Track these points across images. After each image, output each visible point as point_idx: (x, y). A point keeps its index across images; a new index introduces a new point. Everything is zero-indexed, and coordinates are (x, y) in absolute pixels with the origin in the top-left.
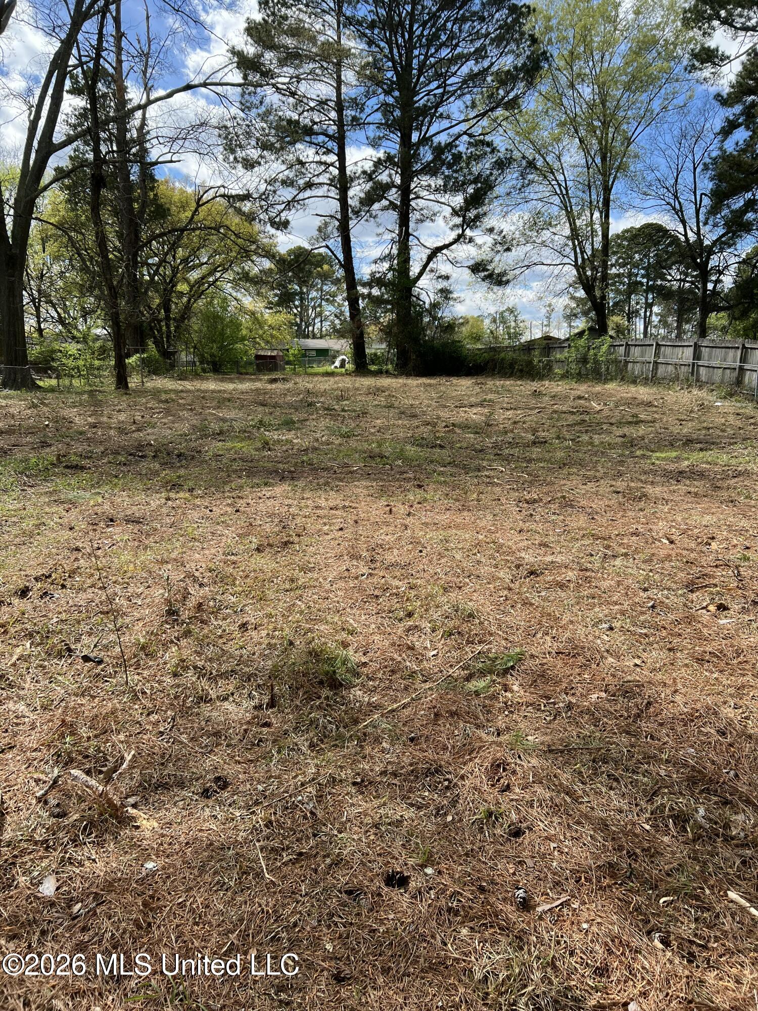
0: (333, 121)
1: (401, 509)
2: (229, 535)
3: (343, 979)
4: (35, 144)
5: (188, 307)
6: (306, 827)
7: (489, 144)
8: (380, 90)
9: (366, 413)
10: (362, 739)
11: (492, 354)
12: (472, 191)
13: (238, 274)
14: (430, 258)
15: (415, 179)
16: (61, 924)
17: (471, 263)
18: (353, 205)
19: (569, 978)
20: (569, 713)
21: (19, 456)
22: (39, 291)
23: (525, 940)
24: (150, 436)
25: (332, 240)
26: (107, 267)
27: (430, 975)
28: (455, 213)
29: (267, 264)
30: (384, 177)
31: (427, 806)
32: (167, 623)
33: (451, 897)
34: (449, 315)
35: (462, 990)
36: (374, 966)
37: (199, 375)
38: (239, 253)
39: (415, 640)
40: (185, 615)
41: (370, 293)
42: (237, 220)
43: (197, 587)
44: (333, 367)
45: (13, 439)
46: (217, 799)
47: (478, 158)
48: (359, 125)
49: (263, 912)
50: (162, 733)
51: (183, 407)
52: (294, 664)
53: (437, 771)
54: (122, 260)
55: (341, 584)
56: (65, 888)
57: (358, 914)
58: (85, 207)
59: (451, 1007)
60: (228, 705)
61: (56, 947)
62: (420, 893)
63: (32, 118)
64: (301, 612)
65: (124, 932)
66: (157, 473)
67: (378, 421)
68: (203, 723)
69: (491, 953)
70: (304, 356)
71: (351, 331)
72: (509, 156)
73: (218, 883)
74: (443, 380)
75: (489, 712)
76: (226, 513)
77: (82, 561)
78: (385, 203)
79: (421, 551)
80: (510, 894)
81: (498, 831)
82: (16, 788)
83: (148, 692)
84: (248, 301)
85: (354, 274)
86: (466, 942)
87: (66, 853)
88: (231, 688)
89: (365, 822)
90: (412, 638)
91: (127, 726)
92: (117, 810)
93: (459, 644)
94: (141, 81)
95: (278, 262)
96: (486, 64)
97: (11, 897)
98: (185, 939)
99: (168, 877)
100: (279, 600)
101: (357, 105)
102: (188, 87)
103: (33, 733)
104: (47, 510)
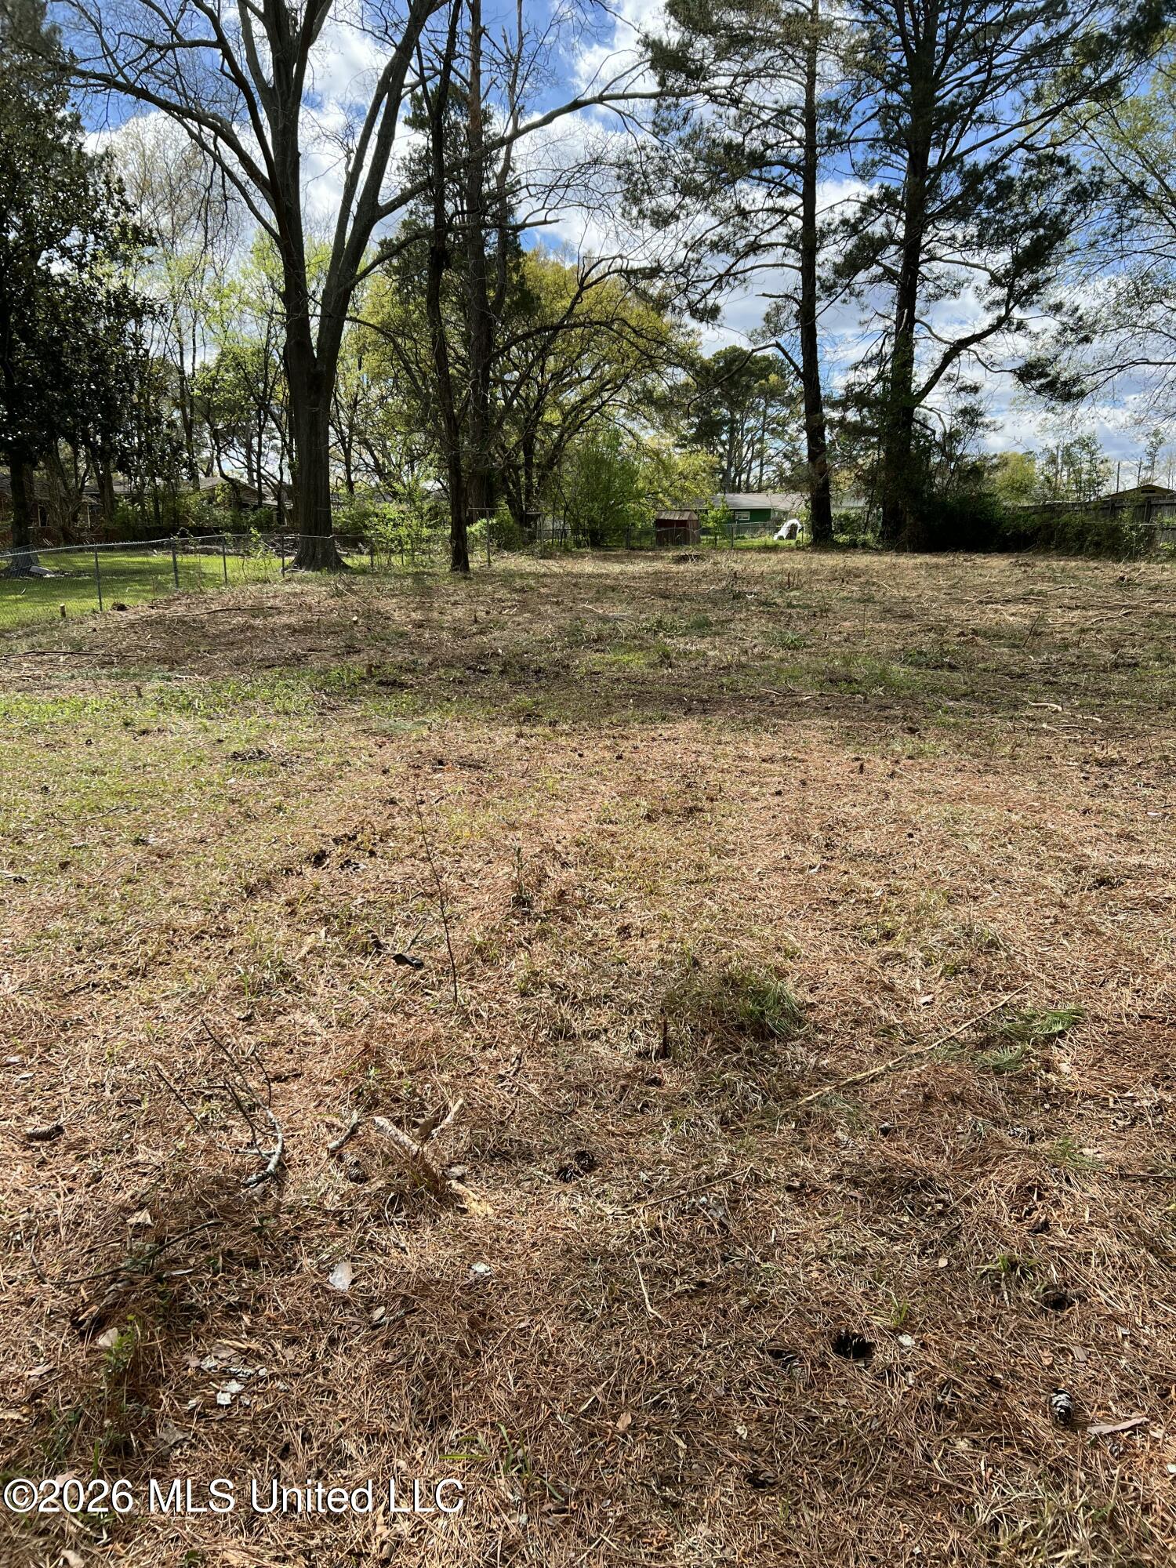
0: (799, 140)
1: (879, 766)
2: (606, 794)
3: (763, 1484)
4: (354, 208)
5: (559, 446)
6: (713, 1242)
7: (1062, 161)
8: (879, 84)
9: (827, 611)
10: (804, 1121)
11: (1047, 515)
12: (1028, 242)
13: (636, 392)
14: (947, 359)
15: (930, 228)
16: (356, 1333)
17: (1020, 363)
18: (824, 275)
19: (1139, 1546)
20: (1160, 1117)
21: (317, 665)
22: (351, 426)
23: (1066, 1475)
24: (497, 641)
25: (787, 335)
26: (446, 387)
27: (903, 1503)
28: (996, 281)
29: (681, 376)
30: (877, 229)
31: (906, 1239)
32: (514, 916)
33: (942, 1387)
34: (975, 452)
35: (954, 1535)
36: (812, 1472)
37: (569, 551)
38: (639, 361)
39: (895, 976)
40: (540, 907)
41: (843, 418)
42: (640, 309)
43: (558, 866)
44: (776, 537)
45: (309, 641)
46: (579, 1185)
47: (1040, 186)
48: (841, 144)
49: (642, 1362)
50: (502, 1078)
51: (545, 599)
52: (699, 994)
53: (925, 1185)
54: (466, 376)
55: (777, 879)
56: (363, 1283)
57: (788, 1390)
58: (420, 299)
59: (934, 1558)
60: (599, 1048)
61: (350, 1364)
62: (890, 1372)
63: (350, 169)
64: (712, 917)
65: (442, 1358)
66: (505, 698)
67: (847, 624)
68: (562, 1069)
69: (1006, 1486)
70: (732, 520)
71: (809, 479)
72: (1097, 179)
73: (577, 1308)
74: (960, 559)
75: (1016, 1101)
76: (602, 761)
77: (398, 819)
78: (876, 270)
79: (911, 836)
80: (1043, 1399)
81: (1026, 1295)
82: (301, 1132)
83: (485, 1015)
84: (649, 437)
85: (818, 388)
86: (965, 1462)
87: (365, 1233)
88: (604, 1021)
89: (805, 1249)
90: (893, 974)
91: (454, 1062)
92: (437, 1182)
93: (970, 989)
94: (506, 100)
95: (697, 373)
96: (1063, 25)
97: (292, 1285)
98: (528, 1382)
99: (506, 1289)
100: (679, 896)
101: (838, 111)
102: (576, 105)
103: (326, 1058)
104: (353, 743)
